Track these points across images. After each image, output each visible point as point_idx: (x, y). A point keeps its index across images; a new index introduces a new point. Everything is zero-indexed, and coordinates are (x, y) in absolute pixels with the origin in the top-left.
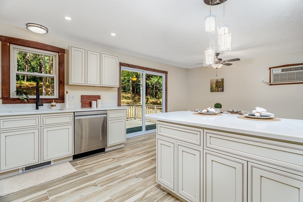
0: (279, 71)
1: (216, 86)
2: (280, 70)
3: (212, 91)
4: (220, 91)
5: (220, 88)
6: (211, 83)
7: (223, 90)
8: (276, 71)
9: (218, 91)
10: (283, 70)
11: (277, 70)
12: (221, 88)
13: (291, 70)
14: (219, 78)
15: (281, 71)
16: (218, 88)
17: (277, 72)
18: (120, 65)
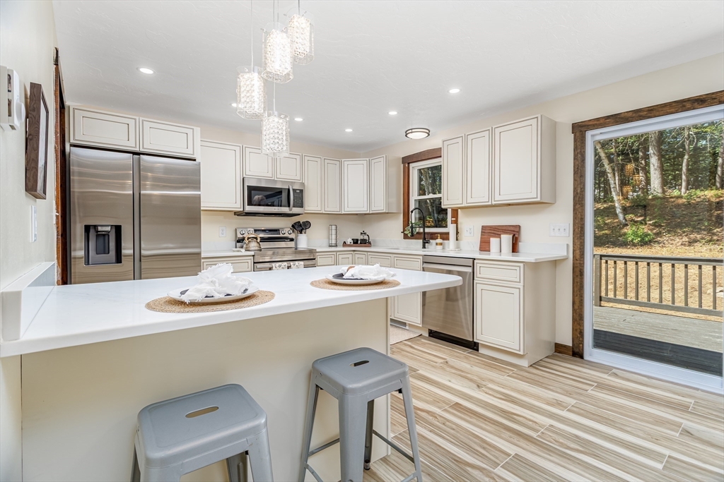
18: (581, 131)
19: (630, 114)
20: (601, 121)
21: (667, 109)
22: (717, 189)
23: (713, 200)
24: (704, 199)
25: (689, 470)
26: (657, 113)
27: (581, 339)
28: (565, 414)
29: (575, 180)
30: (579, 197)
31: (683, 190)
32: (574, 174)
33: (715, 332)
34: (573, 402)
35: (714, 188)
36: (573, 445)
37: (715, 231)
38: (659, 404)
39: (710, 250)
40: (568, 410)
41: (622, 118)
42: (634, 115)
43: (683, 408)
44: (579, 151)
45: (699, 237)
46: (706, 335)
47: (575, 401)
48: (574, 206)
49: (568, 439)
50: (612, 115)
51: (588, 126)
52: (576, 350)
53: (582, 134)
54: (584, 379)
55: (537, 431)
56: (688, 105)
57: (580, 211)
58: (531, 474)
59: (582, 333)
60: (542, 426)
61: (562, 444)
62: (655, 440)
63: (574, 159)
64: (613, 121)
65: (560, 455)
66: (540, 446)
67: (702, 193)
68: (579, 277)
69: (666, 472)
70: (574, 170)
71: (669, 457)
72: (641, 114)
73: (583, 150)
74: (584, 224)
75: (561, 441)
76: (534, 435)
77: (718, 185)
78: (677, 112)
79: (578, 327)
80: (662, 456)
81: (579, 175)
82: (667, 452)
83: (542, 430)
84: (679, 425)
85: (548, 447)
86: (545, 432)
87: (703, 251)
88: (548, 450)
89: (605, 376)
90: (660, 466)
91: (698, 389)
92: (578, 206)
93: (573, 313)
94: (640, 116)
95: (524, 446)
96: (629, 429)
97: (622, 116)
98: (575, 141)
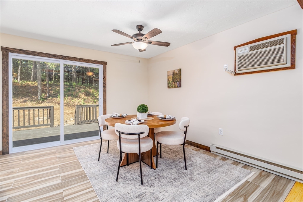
0: (245, 51)
1: (173, 80)
2: (247, 48)
3: (169, 87)
4: (177, 86)
5: (176, 82)
6: (168, 76)
7: (180, 86)
8: (241, 50)
9: (175, 87)
10: (251, 49)
11: (243, 49)
12: (178, 83)
13: (264, 46)
14: (175, 68)
15: (249, 49)
16: (175, 83)
17: (243, 52)
18: (6, 51)
19: (30, 52)
20: (17, 51)
21: (44, 55)
22: (31, 81)
23: (31, 85)
24: (28, 85)
25: (65, 165)
26: (41, 55)
27: (7, 145)
28: (17, 174)
29: (3, 73)
30: (6, 81)
31: (19, 80)
32: (3, 70)
33: (45, 131)
34: (18, 169)
35: (30, 81)
36: (30, 180)
37: (33, 97)
38: (47, 155)
39: (32, 104)
40: (18, 172)
41: (27, 52)
42: (32, 53)
43: (54, 153)
44: (5, 60)
45: (27, 99)
46: (44, 133)
47: (18, 168)
48: (3, 85)
49: (26, 180)
50: (22, 50)
51: (10, 50)
52: (5, 151)
53: (7, 53)
54: (15, 160)
55: (11, 186)
56: (51, 56)
57: (6, 87)
58: (21, 198)
59: (8, 143)
60: (12, 183)
61: (25, 183)
62: (53, 164)
63: (3, 63)
64: (23, 52)
65: (27, 186)
66: (17, 189)
67: (27, 82)
68: (6, 117)
69: (60, 169)
70: (2, 68)
71: (59, 165)
72: (35, 53)
73: (7, 60)
74: (8, 94)
75: (24, 182)
76: (11, 187)
77: (32, 79)
78: (47, 57)
79: (6, 140)
80: (58, 166)
81: (5, 71)
82: (58, 165)
83: (13, 184)
84: (56, 157)
85: (21, 187)
86: (14, 184)
87: (30, 104)
88: (21, 188)
89: (23, 155)
90: (58, 169)
91: (54, 147)
92: (5, 85)
93: (3, 135)
94: (34, 54)
95: (10, 193)
96: (44, 166)
97: (27, 51)
98: (3, 55)
